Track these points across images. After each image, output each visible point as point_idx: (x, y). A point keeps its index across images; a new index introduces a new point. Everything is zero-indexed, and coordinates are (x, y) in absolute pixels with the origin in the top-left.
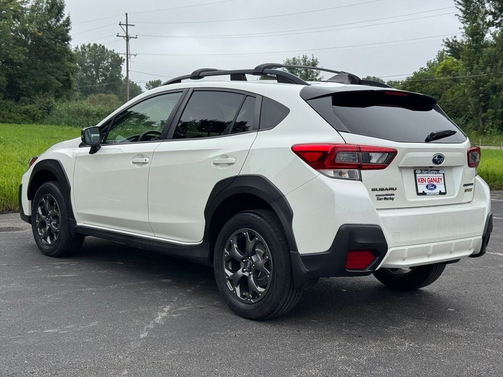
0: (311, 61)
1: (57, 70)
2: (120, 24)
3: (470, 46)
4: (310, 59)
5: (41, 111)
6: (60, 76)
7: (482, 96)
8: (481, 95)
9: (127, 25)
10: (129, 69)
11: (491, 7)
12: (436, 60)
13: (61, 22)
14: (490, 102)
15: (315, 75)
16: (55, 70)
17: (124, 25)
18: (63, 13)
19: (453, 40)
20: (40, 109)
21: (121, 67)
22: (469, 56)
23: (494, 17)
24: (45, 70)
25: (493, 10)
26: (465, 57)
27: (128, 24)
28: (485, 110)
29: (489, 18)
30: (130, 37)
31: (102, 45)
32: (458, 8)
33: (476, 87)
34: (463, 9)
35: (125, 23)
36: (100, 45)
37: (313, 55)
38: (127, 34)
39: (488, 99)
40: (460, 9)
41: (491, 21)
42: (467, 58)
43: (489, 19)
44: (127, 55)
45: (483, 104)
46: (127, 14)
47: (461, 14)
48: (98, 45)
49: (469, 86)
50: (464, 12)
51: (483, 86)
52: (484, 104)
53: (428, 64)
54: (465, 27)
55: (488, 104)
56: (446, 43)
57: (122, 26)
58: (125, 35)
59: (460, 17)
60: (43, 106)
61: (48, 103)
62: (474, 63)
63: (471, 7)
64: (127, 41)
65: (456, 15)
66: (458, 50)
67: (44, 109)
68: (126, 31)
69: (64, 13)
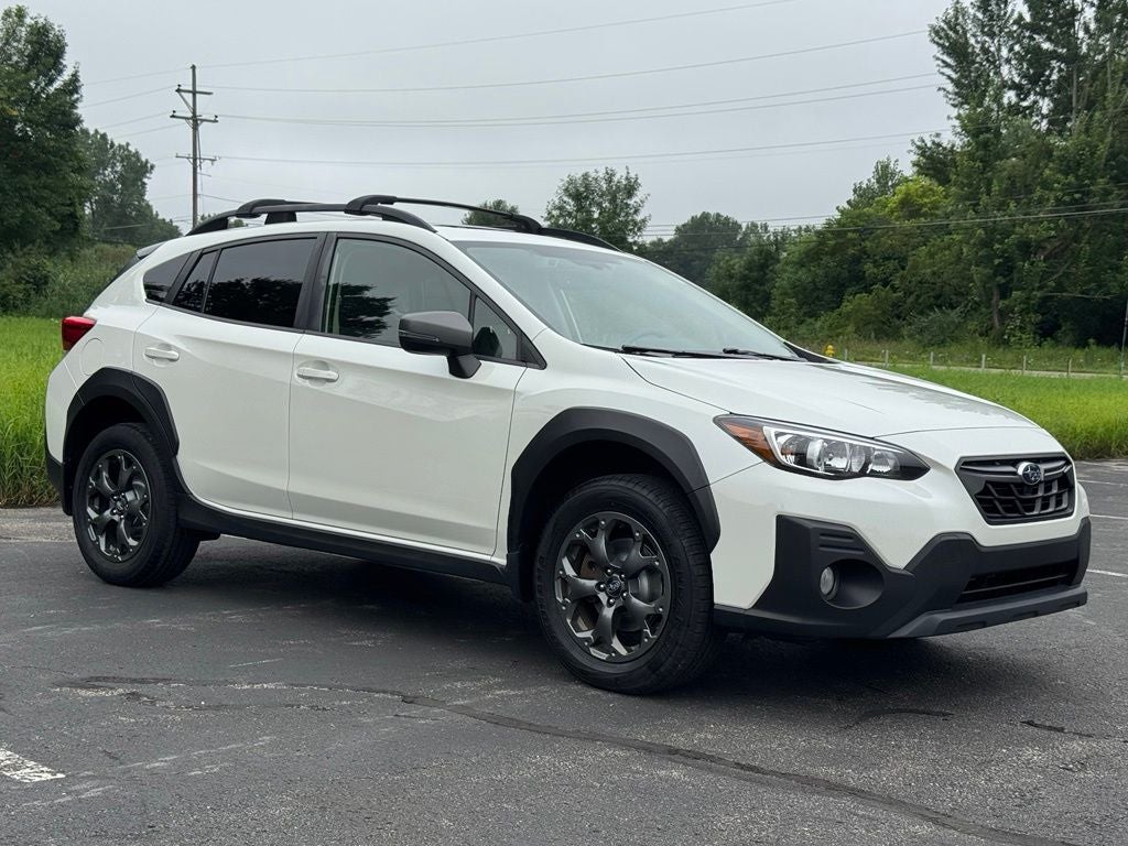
0: (624, 182)
1: (50, 193)
2: (178, 91)
3: (971, 157)
4: (620, 176)
5: (21, 287)
6: (55, 207)
7: (999, 264)
8: (997, 262)
9: (194, 93)
10: (199, 191)
11: (1014, 72)
12: (873, 180)
13: (57, 84)
14: (1015, 275)
15: (632, 211)
16: (46, 193)
17: (189, 92)
18: (61, 64)
19: (934, 143)
20: (18, 282)
21: (144, 184)
22: (969, 176)
23: (1018, 95)
24: (24, 194)
25: (1017, 80)
26: (960, 179)
27: (198, 89)
28: (1005, 292)
29: (1010, 96)
30: (203, 120)
31: (102, 132)
32: (943, 74)
33: (986, 243)
34: (954, 76)
35: (191, 89)
36: (96, 131)
37: (627, 168)
38: (194, 112)
39: (1010, 270)
40: (949, 77)
41: (1013, 103)
42: (965, 181)
43: (1009, 98)
44: (195, 160)
45: (1001, 280)
46: (194, 67)
47: (950, 87)
48: (92, 132)
49: (972, 241)
50: (957, 83)
51: (1002, 243)
52: (1003, 281)
53: (855, 191)
54: (958, 117)
55: (1012, 279)
56: (918, 147)
57: (183, 94)
58: (190, 115)
59: (948, 92)
60: (25, 276)
61: (37, 268)
62: (982, 193)
63: (971, 72)
64: (195, 128)
65: (939, 89)
66: (944, 163)
67: (28, 282)
68: (191, 105)
69: (64, 63)
